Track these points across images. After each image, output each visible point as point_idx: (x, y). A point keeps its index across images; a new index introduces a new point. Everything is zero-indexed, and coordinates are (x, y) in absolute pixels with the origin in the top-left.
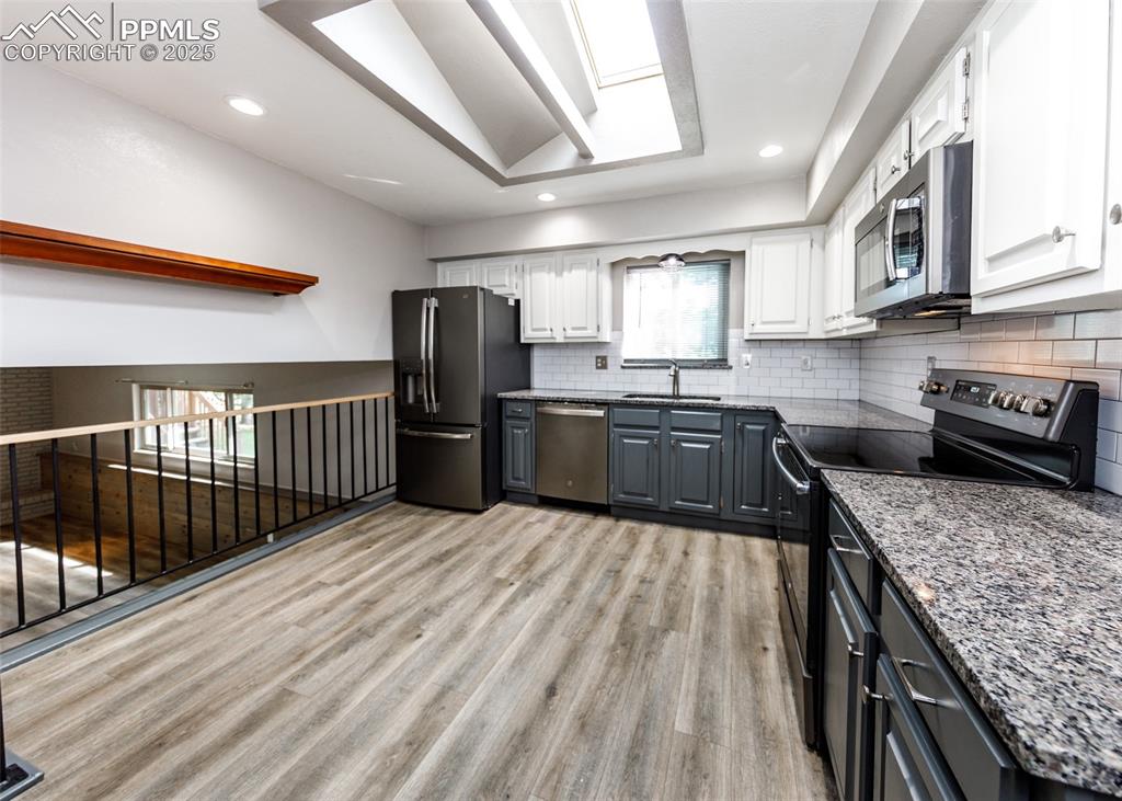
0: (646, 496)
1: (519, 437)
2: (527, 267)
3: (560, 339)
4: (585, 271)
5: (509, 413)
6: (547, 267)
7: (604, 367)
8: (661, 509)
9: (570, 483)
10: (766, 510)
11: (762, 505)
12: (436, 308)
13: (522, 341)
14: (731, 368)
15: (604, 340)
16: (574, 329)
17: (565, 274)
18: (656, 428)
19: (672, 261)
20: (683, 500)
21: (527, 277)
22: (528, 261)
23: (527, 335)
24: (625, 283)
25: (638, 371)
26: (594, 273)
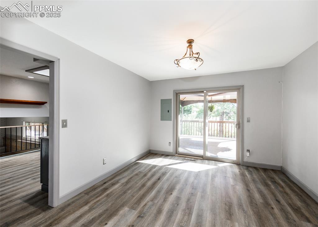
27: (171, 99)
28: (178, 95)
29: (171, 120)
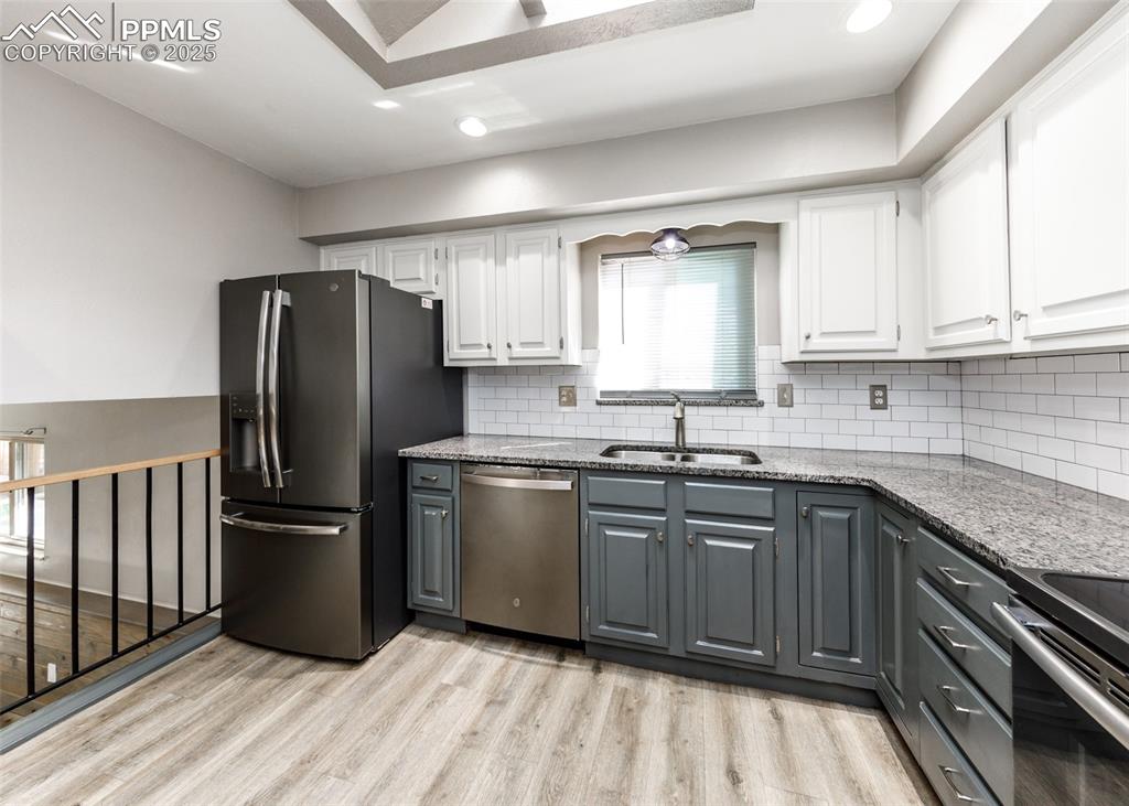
0: (646, 629)
1: (432, 522)
2: (453, 250)
3: (503, 361)
4: (538, 257)
5: (417, 482)
6: (481, 251)
7: (572, 401)
8: (672, 652)
9: (517, 602)
10: (857, 660)
11: (850, 653)
12: (284, 307)
13: (447, 363)
14: (761, 404)
15: (570, 363)
16: (523, 344)
17: (510, 260)
18: (661, 511)
19: (670, 242)
20: (710, 639)
21: (452, 266)
22: (454, 242)
23: (454, 354)
24: (600, 277)
25: (622, 409)
26: (554, 258)
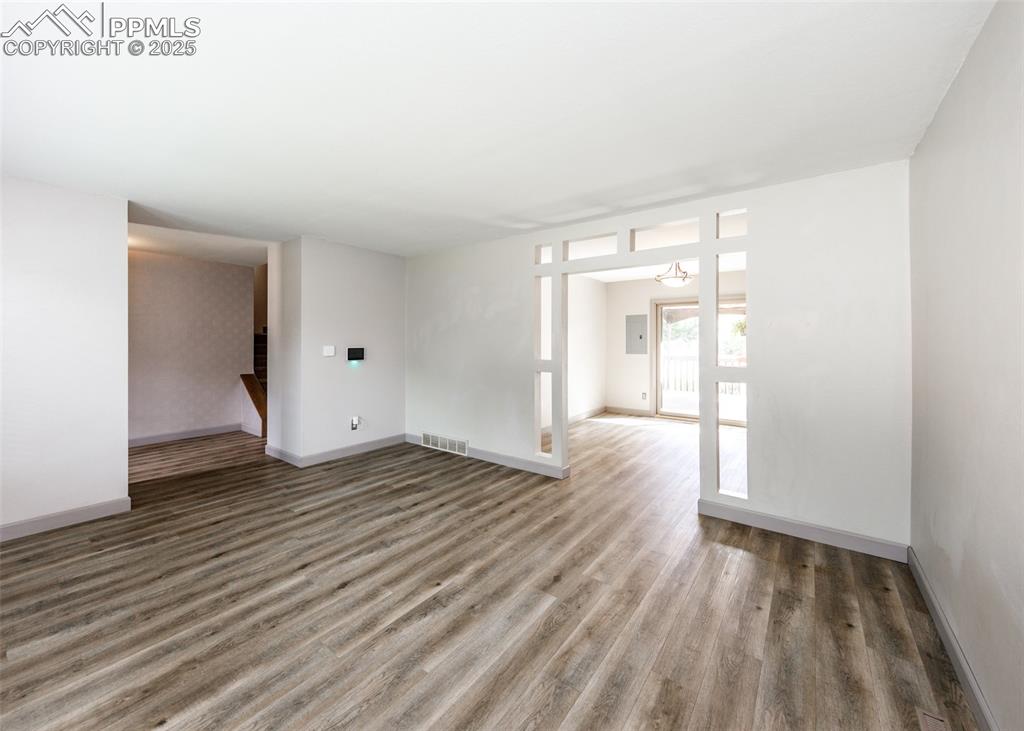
27: (646, 316)
28: (659, 308)
29: (646, 353)
